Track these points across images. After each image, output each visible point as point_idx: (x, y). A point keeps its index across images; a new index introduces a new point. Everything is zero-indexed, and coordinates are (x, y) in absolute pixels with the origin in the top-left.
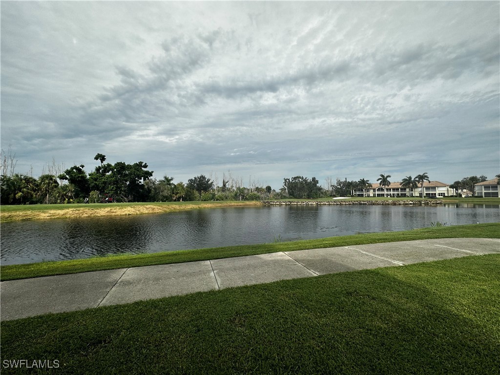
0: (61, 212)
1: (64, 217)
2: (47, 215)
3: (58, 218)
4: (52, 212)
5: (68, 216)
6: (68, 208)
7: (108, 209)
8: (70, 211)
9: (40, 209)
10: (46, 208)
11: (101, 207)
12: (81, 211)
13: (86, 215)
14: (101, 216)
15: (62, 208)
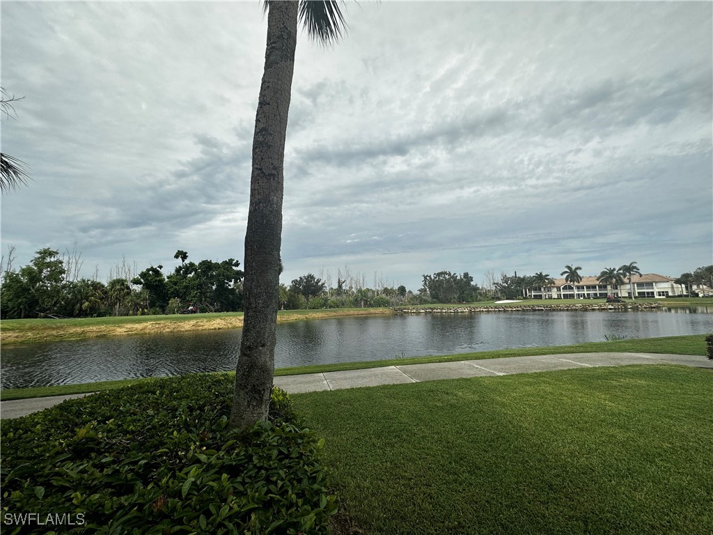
0: (139, 326)
1: (142, 332)
2: (124, 330)
3: (136, 334)
4: (129, 326)
5: (147, 331)
6: (146, 321)
7: (193, 322)
8: (149, 325)
9: (114, 323)
10: (122, 322)
11: (185, 319)
12: (162, 325)
13: (168, 330)
14: (186, 331)
15: (139, 322)
